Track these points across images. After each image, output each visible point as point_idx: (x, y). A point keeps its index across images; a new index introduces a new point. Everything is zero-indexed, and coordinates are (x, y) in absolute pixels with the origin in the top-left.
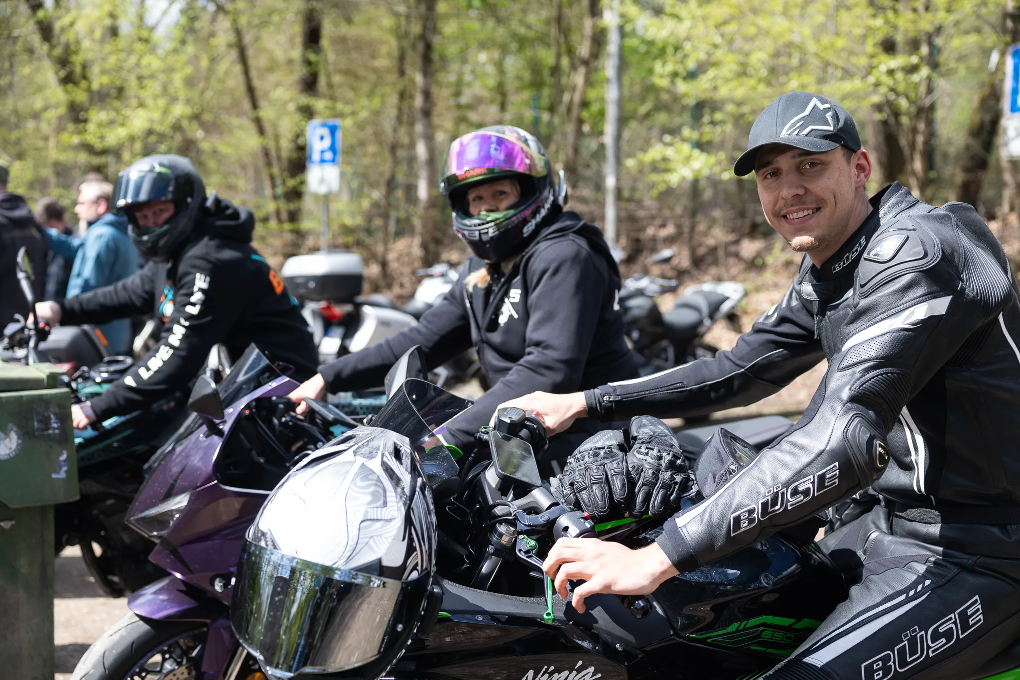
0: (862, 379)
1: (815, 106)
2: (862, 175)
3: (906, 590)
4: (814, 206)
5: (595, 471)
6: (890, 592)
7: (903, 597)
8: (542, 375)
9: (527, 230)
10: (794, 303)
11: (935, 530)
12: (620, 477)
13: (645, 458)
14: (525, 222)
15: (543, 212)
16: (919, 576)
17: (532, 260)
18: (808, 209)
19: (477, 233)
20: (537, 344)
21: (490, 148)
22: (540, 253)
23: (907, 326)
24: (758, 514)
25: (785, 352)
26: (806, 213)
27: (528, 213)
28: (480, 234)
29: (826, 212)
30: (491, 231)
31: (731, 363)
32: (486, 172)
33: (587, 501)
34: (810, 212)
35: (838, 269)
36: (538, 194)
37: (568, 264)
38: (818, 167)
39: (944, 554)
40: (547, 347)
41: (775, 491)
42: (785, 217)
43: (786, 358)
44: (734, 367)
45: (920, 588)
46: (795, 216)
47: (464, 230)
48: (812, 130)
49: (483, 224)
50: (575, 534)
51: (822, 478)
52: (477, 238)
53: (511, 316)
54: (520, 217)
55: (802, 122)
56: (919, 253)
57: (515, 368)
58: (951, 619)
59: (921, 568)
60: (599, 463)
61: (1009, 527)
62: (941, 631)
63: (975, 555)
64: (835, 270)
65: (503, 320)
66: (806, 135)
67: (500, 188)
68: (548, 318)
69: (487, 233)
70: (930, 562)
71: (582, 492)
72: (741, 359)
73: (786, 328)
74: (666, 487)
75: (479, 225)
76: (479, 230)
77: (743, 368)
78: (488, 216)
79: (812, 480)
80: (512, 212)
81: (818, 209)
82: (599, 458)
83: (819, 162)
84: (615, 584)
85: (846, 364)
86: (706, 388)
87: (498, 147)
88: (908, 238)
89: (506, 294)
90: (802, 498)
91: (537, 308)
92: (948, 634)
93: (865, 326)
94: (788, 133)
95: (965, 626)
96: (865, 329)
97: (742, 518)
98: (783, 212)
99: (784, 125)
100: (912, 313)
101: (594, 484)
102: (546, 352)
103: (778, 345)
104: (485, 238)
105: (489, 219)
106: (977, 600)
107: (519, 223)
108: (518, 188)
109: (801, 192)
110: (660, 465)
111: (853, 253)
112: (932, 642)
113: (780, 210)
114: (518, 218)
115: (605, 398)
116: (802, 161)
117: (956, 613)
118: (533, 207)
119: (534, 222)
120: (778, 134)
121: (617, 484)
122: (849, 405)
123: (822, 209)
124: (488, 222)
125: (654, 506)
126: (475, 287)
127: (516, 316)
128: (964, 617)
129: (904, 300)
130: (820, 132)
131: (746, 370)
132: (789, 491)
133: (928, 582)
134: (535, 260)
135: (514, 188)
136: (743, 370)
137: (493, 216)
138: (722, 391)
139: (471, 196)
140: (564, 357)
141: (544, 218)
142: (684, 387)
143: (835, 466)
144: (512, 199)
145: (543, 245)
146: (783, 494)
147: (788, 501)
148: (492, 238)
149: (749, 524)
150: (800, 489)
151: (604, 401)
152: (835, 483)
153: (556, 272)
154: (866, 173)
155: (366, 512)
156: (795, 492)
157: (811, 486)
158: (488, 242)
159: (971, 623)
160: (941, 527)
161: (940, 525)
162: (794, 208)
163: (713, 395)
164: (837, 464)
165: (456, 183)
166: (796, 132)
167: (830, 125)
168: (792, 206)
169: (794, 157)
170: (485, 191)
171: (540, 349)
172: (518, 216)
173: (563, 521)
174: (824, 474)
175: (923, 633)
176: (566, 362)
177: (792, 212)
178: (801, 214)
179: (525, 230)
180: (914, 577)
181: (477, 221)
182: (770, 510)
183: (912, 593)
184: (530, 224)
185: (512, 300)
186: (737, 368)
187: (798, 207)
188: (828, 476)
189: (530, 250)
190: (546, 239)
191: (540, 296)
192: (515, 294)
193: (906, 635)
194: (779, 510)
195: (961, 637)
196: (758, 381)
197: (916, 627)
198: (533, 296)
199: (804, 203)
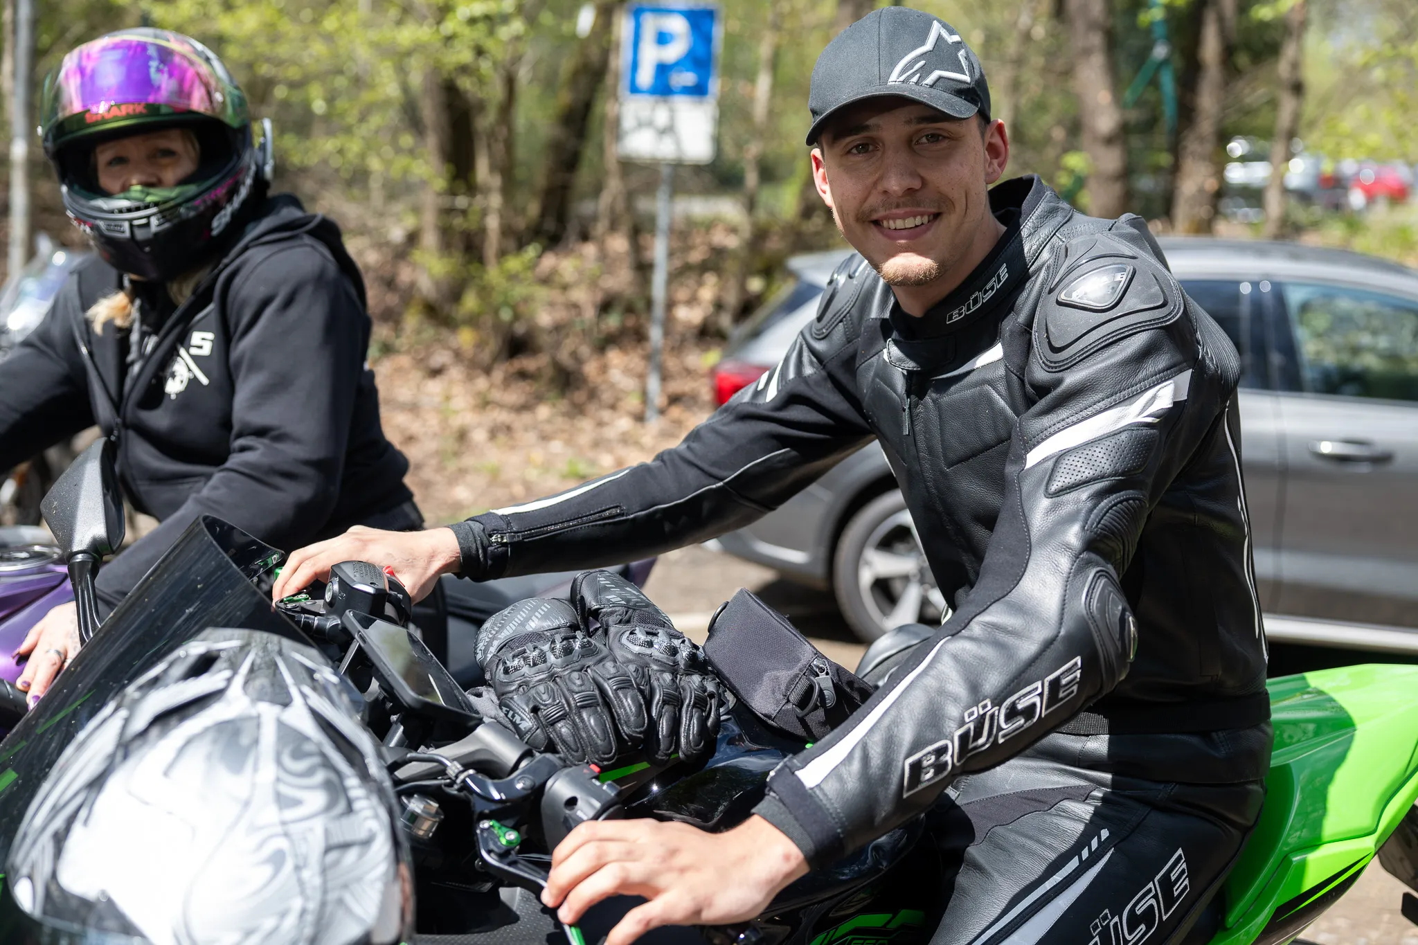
0: (1095, 511)
1: (940, 38)
2: (995, 162)
3: (1075, 850)
4: (934, 210)
5: (578, 682)
6: (1052, 856)
7: (1074, 863)
8: (276, 488)
9: (220, 222)
10: (808, 371)
11: (1099, 745)
12: (630, 693)
13: (648, 651)
14: (216, 208)
15: (244, 192)
16: (1086, 824)
17: (237, 281)
18: (922, 215)
19: (126, 225)
20: (261, 432)
21: (148, 67)
22: (255, 268)
23: (1150, 420)
24: (952, 756)
25: (794, 453)
26: (918, 221)
27: (222, 192)
28: (131, 226)
29: (950, 221)
30: (154, 221)
31: (699, 472)
32: (144, 111)
33: (570, 740)
34: (926, 219)
35: (956, 318)
36: (235, 158)
37: (309, 290)
38: (944, 144)
39: (1114, 785)
40: (281, 437)
41: (981, 712)
42: (877, 223)
43: (792, 464)
44: (704, 479)
45: (1094, 844)
46: (899, 224)
47: (96, 218)
48: (940, 78)
49: (138, 209)
50: (591, 813)
51: (1055, 685)
52: (127, 234)
53: (194, 381)
54: (209, 198)
55: (922, 63)
56: (1152, 297)
57: (218, 476)
58: (1150, 891)
59: (1085, 811)
60: (577, 666)
61: (1214, 735)
62: (1138, 913)
63: (1167, 782)
64: (951, 318)
65: (173, 387)
66: (931, 86)
67: (163, 143)
68: (278, 386)
69: (148, 225)
70: (1094, 798)
71: (559, 725)
72: (714, 464)
73: (798, 413)
74: (700, 703)
75: (129, 210)
76: (131, 220)
77: (721, 480)
78: (148, 194)
79: (1039, 690)
80: (192, 189)
81: (936, 216)
82: (575, 656)
83: (945, 134)
84: (710, 905)
85: (1060, 484)
86: (658, 516)
87: (161, 66)
88: (1134, 273)
89: (183, 339)
90: (1022, 721)
91: (254, 366)
92: (1148, 915)
93: (1074, 419)
94: (902, 78)
95: (1169, 900)
96: (1074, 423)
97: (925, 763)
98: (875, 216)
99: (893, 65)
100: (1154, 398)
101: (583, 707)
102: (280, 446)
103: (782, 441)
104: (140, 235)
105: (149, 199)
106: (1180, 856)
107: (207, 209)
108: (197, 146)
109: (916, 184)
110: (676, 663)
111: (986, 291)
112: (1130, 934)
113: (873, 210)
114: (204, 201)
115: (493, 539)
116: (920, 130)
117: (1156, 880)
118: (229, 181)
119: (229, 210)
120: (883, 79)
121: (627, 704)
122: (1084, 555)
123: (944, 216)
124: (147, 207)
125: (688, 742)
126: (108, 324)
127: (204, 380)
128: (1167, 884)
129: (1141, 375)
130: (952, 83)
131: (726, 483)
132: (1003, 711)
133: (1105, 834)
134: (247, 279)
135: (190, 147)
136: (721, 484)
137: (154, 196)
138: (684, 519)
139: (104, 156)
140: (315, 456)
141: (244, 203)
142: (622, 515)
143: (1076, 664)
144: (186, 166)
145: (256, 255)
146: (992, 716)
147: (1000, 729)
148: (156, 234)
149: (936, 774)
150: (1020, 707)
151: (491, 544)
152: (1072, 692)
153: (288, 302)
154: (1001, 159)
155: (327, 833)
156: (1012, 714)
157: (1037, 700)
158: (148, 242)
159: (1176, 894)
160: (1110, 739)
161: (1107, 737)
162: (900, 211)
163: (667, 527)
164: (1078, 660)
165: (81, 129)
166: (915, 79)
167: (964, 73)
168: (898, 206)
169: (909, 122)
170: (133, 149)
171: (266, 441)
172: (206, 196)
173: (560, 788)
174: (1057, 680)
175: (1116, 919)
176: (317, 464)
177: (895, 218)
178: (910, 223)
179: (215, 223)
180: (1080, 827)
181: (125, 204)
182: (971, 746)
183: (1085, 854)
184: (223, 212)
185: (194, 351)
186: (712, 480)
187: (908, 209)
188: (1064, 682)
189: (230, 262)
190: (257, 241)
191: (261, 345)
192: (203, 341)
193: (1096, 927)
194: (983, 745)
195: (1165, 918)
196: (742, 501)
197: (1107, 911)
198: (244, 346)
199: (918, 205)
